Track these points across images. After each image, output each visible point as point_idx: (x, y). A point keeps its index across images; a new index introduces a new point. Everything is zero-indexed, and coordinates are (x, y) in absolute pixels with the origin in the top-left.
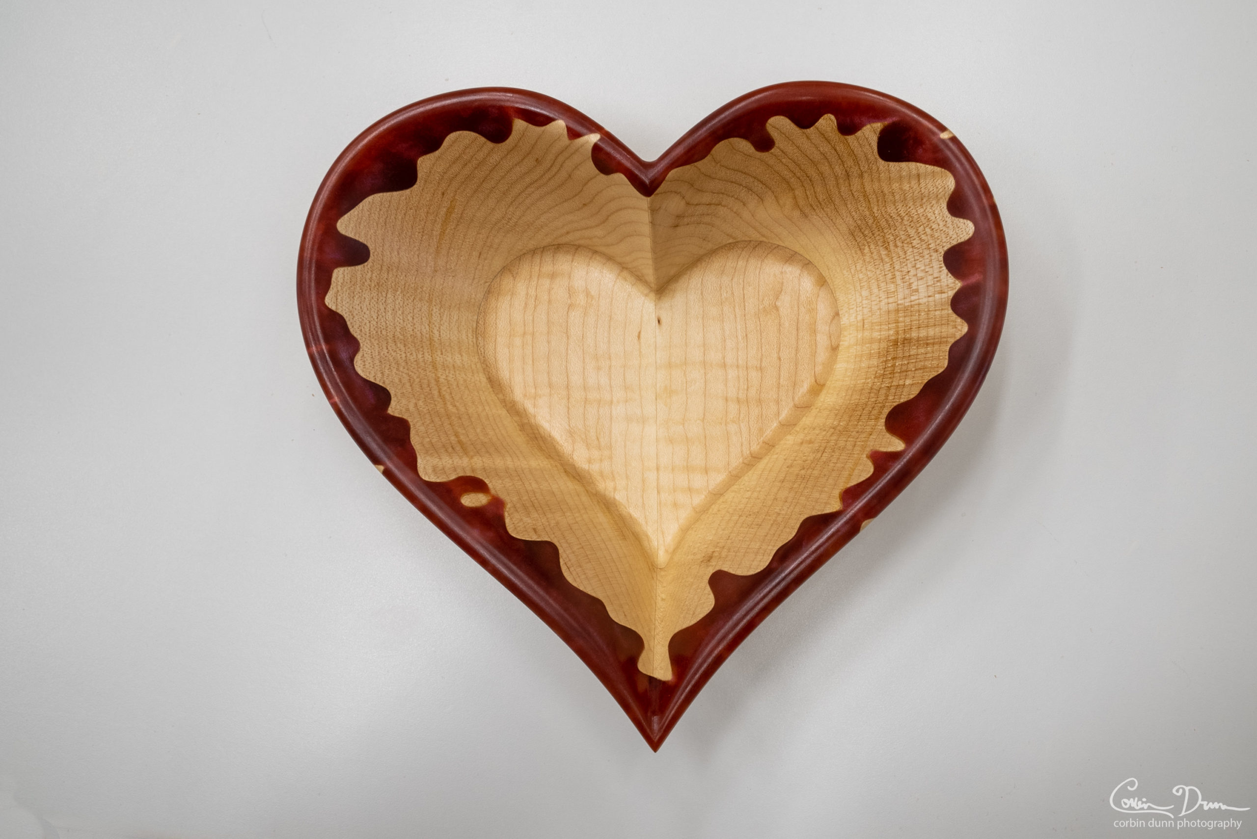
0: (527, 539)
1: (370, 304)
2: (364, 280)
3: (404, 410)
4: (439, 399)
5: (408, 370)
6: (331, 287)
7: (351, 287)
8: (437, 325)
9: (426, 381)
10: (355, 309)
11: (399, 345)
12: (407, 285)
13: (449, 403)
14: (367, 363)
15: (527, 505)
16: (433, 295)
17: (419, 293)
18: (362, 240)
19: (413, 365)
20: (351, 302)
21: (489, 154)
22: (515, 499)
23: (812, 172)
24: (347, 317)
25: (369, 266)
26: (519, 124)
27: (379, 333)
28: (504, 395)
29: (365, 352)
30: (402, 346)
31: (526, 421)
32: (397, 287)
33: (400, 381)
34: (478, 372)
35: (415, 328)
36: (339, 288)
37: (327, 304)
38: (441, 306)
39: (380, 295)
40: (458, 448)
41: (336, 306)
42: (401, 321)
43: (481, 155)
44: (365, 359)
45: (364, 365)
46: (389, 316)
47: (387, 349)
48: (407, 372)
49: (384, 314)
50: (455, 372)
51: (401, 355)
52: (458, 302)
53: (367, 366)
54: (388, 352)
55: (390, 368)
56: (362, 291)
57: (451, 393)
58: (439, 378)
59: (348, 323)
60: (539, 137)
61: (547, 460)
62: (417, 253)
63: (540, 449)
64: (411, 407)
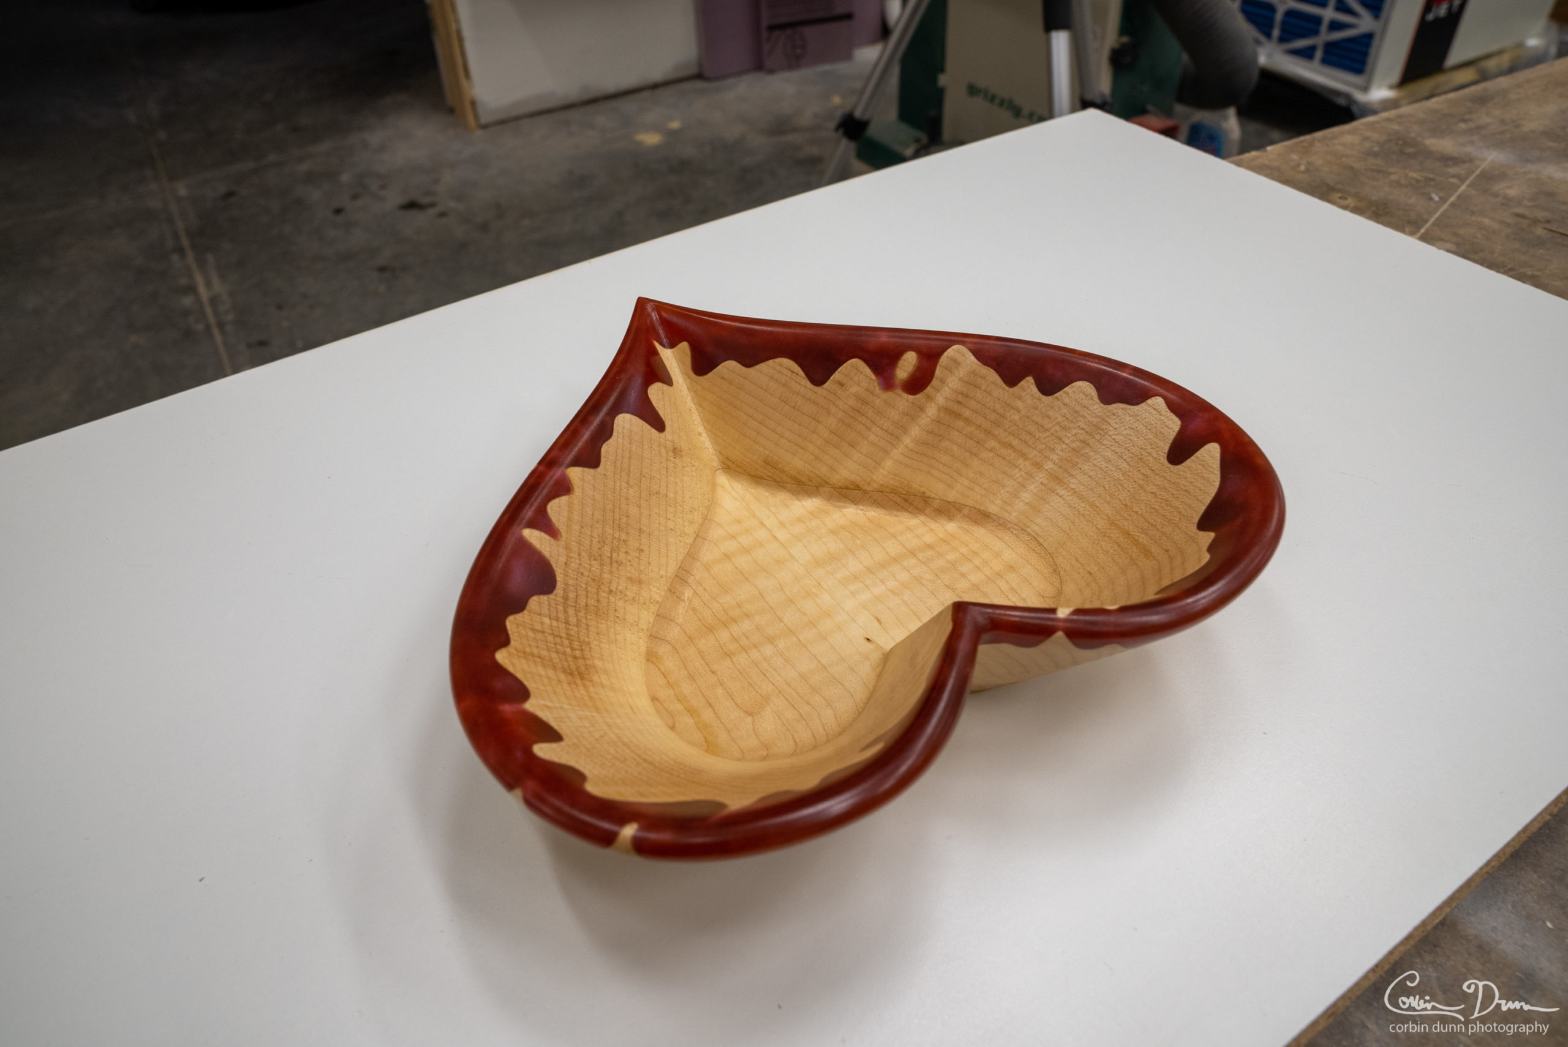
0: (841, 368)
1: (1130, 439)
2: (1154, 446)
3: (1023, 394)
4: (1007, 439)
5: (1052, 434)
6: (1169, 411)
7: (1156, 430)
8: (1067, 498)
9: (1031, 443)
10: (1135, 422)
11: (1078, 444)
12: (1120, 488)
13: (998, 446)
14: (1083, 397)
15: (864, 407)
16: (1095, 510)
17: (1106, 497)
18: (1188, 462)
19: (1052, 443)
20: (1143, 422)
22: (878, 402)
24: (1134, 409)
25: (1161, 458)
27: (1101, 432)
28: (964, 515)
29: (1094, 403)
30: (1075, 445)
31: (927, 511)
32: (1127, 477)
33: (1049, 417)
34: (1001, 508)
35: (1081, 472)
36: (1163, 418)
37: (1157, 397)
38: (1080, 514)
39: (1132, 455)
40: (955, 407)
41: (1149, 405)
42: (1095, 462)
44: (1088, 398)
45: (1084, 393)
46: (1109, 454)
47: (1082, 429)
48: (1051, 431)
49: (1113, 448)
50: (1018, 483)
51: (1069, 438)
52: (1070, 534)
53: (1081, 394)
54: (1079, 427)
55: (1064, 417)
56: (1145, 439)
57: (1004, 458)
58: (1025, 459)
59: (1128, 406)
61: (882, 482)
62: (1140, 512)
63: (894, 491)
64: (1019, 404)
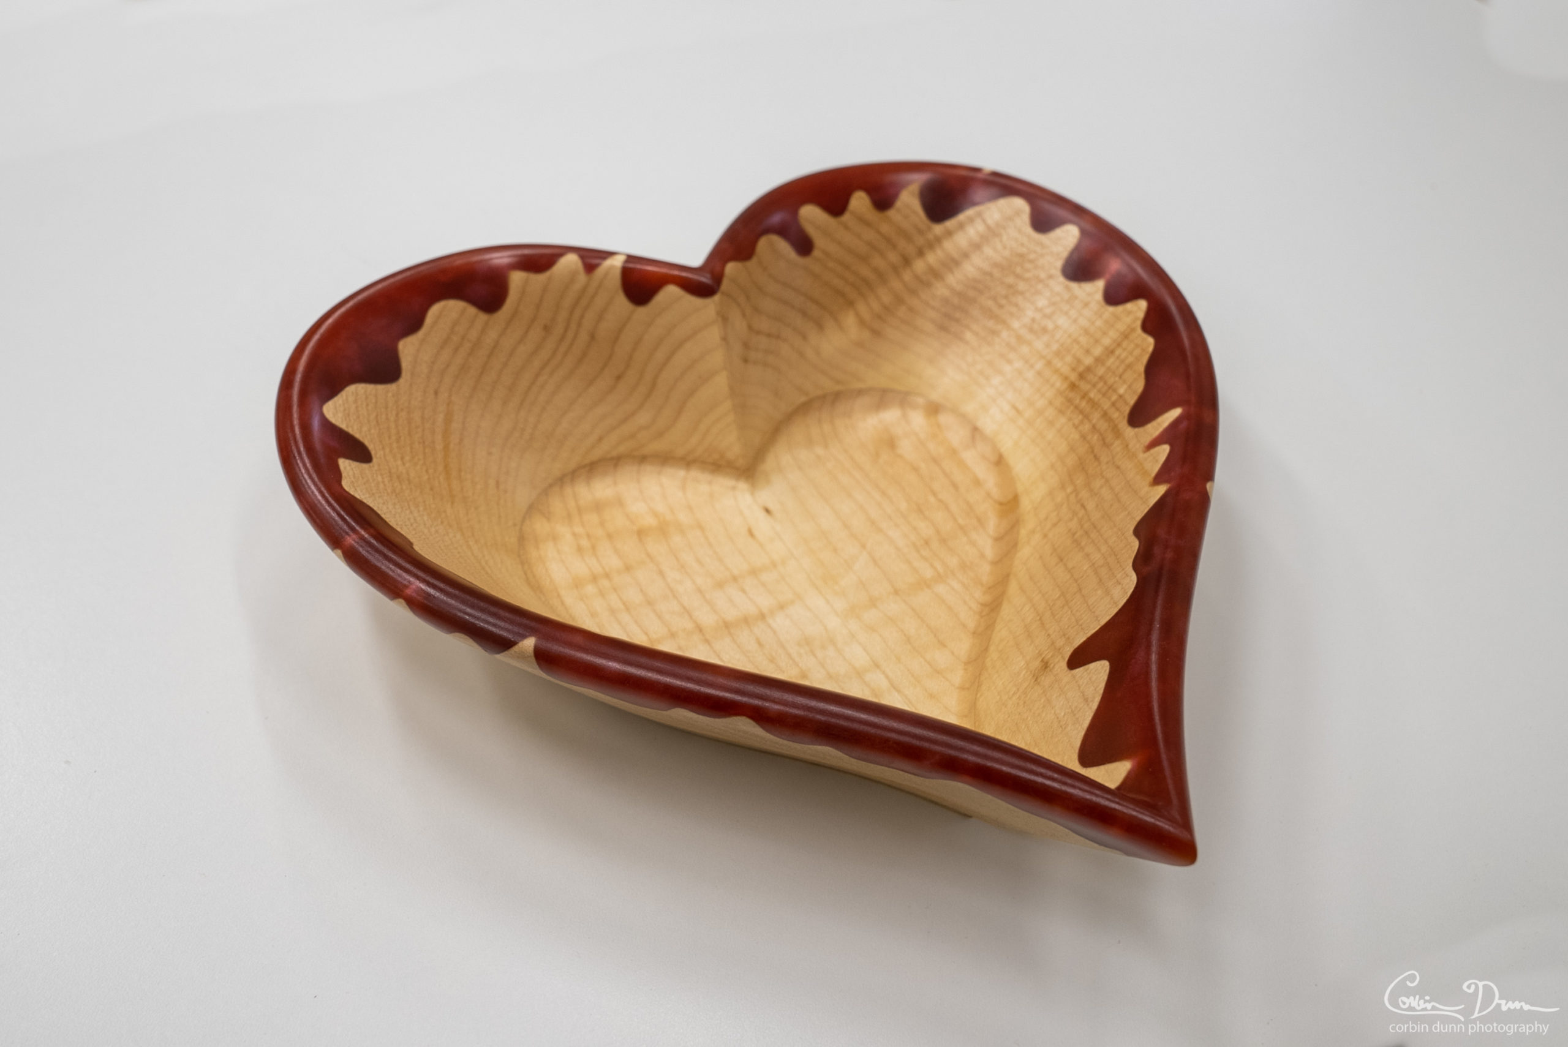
6: (343, 475)
21: (483, 331)
23: (865, 271)
26: (517, 278)
36: (354, 478)
43: (474, 334)
60: (545, 290)
